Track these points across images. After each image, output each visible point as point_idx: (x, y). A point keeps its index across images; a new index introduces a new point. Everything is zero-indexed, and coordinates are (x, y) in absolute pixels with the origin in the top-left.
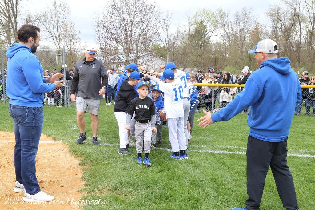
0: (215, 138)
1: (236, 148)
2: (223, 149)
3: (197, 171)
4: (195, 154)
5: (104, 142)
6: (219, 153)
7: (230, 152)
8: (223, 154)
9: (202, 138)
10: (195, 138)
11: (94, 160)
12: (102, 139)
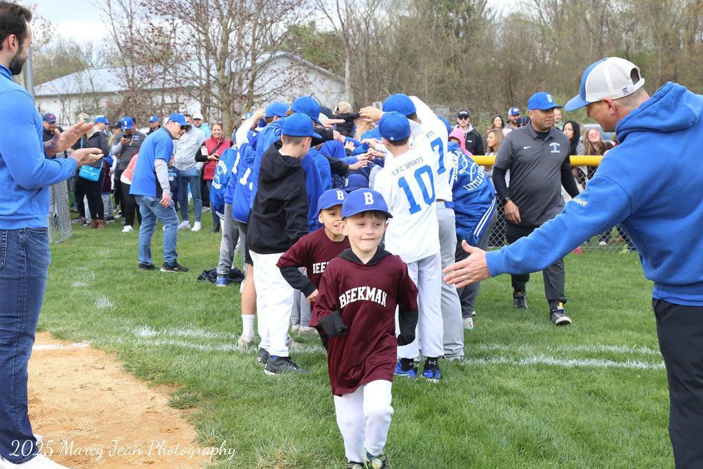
3: (524, 414)
4: (505, 369)
5: (219, 340)
9: (513, 325)
11: (214, 391)
12: (208, 335)
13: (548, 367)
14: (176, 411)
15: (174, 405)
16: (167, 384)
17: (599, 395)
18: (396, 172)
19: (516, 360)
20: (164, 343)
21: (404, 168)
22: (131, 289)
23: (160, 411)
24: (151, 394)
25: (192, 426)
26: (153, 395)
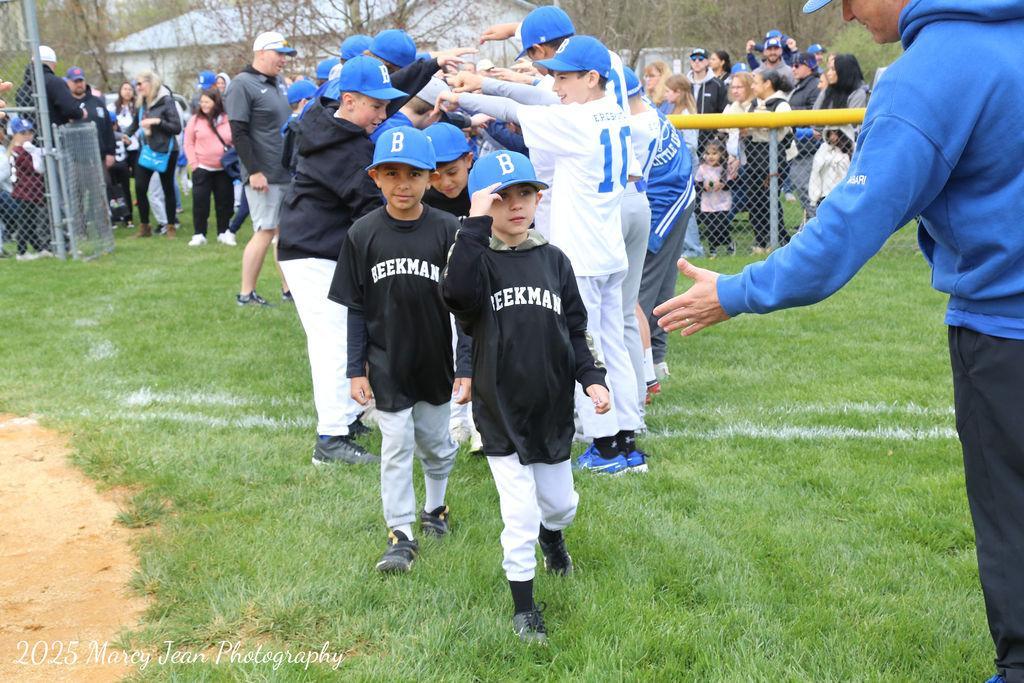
0: (781, 373)
1: (883, 415)
2: (820, 420)
3: (688, 523)
4: (680, 448)
5: (246, 410)
7: (852, 432)
8: (817, 442)
9: (717, 373)
10: (684, 375)
12: (233, 402)
14: (125, 533)
15: (123, 521)
16: (127, 484)
23: (98, 532)
24: (97, 502)
25: (135, 561)
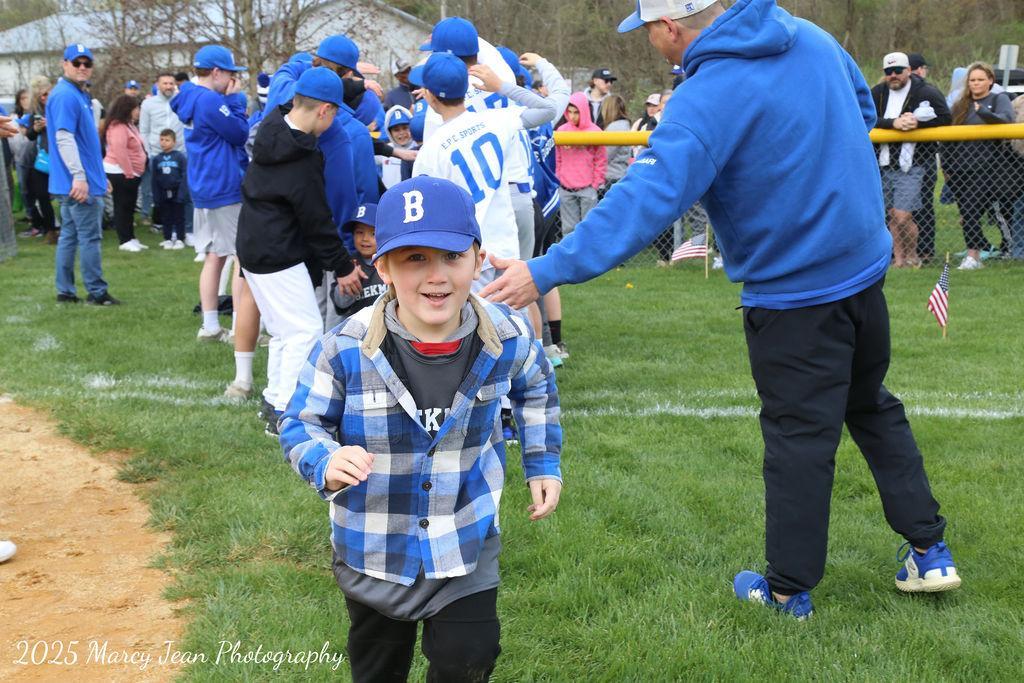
5: (207, 391)
6: (714, 419)
9: (637, 365)
11: (185, 457)
12: (193, 385)
13: (673, 419)
14: (127, 486)
15: (124, 478)
16: (118, 449)
17: (737, 452)
18: (447, 144)
19: (631, 411)
20: (123, 395)
21: (458, 136)
22: (91, 324)
23: (103, 486)
24: (93, 463)
25: (147, 506)
26: (96, 465)
